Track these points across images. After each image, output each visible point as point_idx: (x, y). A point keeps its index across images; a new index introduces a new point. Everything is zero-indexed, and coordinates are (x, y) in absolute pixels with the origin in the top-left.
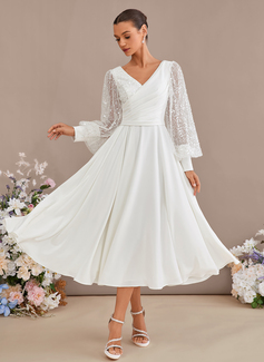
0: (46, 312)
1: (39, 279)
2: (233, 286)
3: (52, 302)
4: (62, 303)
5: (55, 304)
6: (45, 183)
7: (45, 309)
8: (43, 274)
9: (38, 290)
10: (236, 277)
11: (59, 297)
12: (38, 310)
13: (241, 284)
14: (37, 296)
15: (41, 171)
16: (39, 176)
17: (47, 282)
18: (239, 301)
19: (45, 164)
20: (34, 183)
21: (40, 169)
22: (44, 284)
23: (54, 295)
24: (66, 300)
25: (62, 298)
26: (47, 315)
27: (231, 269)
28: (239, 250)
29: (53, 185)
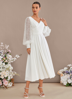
0: (8, 88)
2: (61, 80)
3: (10, 85)
4: (13, 85)
5: (11, 85)
6: (8, 51)
7: (8, 87)
8: (8, 77)
9: (6, 81)
10: (62, 78)
11: (12, 83)
12: (6, 87)
13: (63, 80)
14: (6, 83)
15: (7, 48)
16: (7, 49)
17: (9, 79)
18: (62, 84)
19: (8, 46)
20: (5, 51)
21: (7, 47)
22: (8, 80)
23: (11, 83)
24: (14, 84)
25: (13, 84)
26: (9, 88)
27: (60, 75)
28: (62, 70)
29: (10, 52)
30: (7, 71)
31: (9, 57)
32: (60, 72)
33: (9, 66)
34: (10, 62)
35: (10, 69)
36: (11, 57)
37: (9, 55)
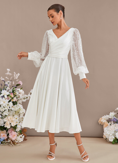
0: (17, 143)
1: (14, 128)
2: (104, 134)
3: (20, 139)
4: (25, 140)
5: (22, 140)
6: (18, 83)
7: (17, 142)
8: (16, 125)
9: (14, 133)
10: (105, 129)
11: (24, 137)
12: (14, 142)
13: (108, 133)
14: (13, 136)
15: (17, 78)
16: (16, 80)
17: (18, 129)
18: (106, 140)
19: (19, 74)
20: (13, 83)
21: (17, 76)
22: (16, 130)
23: (21, 136)
24: (27, 138)
26: (18, 145)
27: (103, 125)
28: (107, 117)
29: (21, 84)
30: (16, 116)
31: (20, 92)
32: (103, 119)
33: (19, 107)
34: (20, 101)
35: (21, 112)
36: (23, 92)
37: (19, 89)
